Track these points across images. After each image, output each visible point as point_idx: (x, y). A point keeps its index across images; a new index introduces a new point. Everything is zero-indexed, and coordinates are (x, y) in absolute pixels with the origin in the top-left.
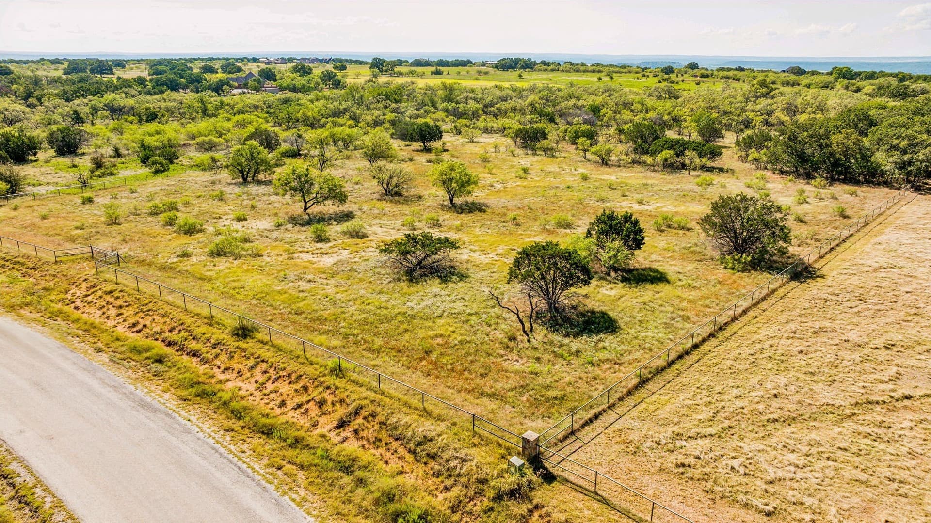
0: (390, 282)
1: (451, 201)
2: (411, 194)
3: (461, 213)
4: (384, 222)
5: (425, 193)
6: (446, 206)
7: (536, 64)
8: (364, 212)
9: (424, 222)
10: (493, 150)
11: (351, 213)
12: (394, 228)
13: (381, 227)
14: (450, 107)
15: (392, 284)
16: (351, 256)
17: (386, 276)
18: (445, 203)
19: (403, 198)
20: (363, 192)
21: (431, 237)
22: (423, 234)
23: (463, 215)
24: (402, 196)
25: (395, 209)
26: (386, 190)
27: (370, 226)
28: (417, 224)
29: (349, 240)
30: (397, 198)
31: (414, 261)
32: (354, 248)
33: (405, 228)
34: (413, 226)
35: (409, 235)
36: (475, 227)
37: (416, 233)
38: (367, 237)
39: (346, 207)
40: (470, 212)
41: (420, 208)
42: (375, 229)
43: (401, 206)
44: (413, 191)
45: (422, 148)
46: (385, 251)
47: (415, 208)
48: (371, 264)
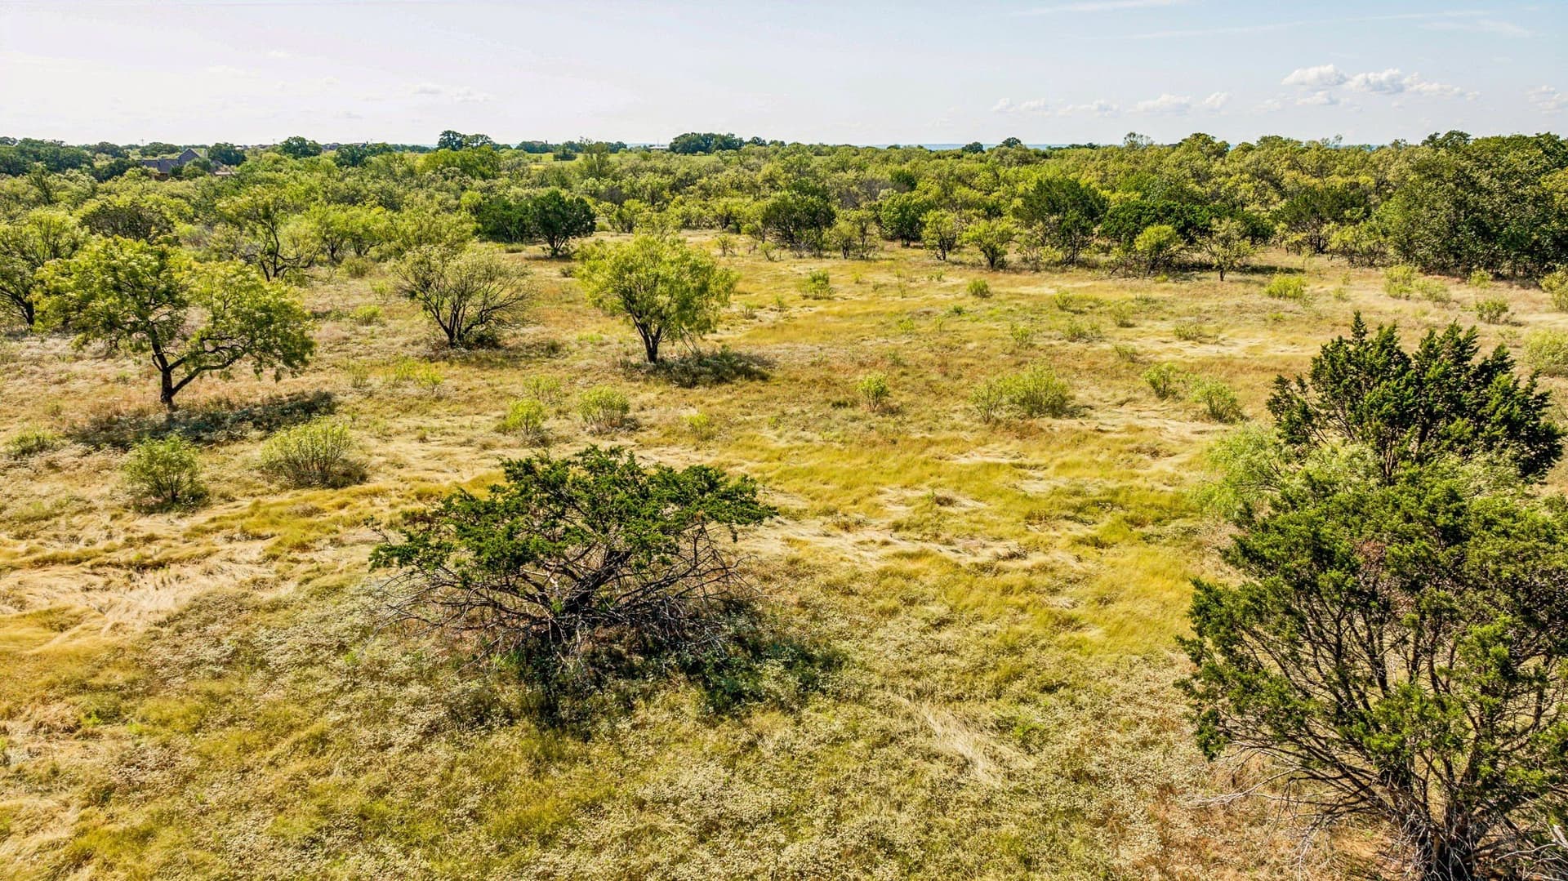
0: (432, 731)
1: (652, 353)
2: (528, 341)
3: (693, 385)
4: (436, 423)
5: (568, 336)
6: (638, 367)
7: (742, 142)
8: (371, 395)
9: (579, 417)
10: (720, 252)
11: (327, 397)
12: (469, 443)
13: (423, 439)
14: (602, 187)
15: (441, 750)
16: (267, 572)
17: (415, 689)
18: (634, 360)
19: (500, 352)
20: (381, 342)
21: (633, 469)
22: (592, 459)
23: (699, 390)
24: (498, 347)
25: (476, 382)
26: (450, 332)
27: (385, 436)
28: (551, 424)
29: (286, 497)
30: (482, 352)
31: (559, 588)
32: (293, 532)
33: (510, 439)
34: (538, 430)
35: (528, 467)
36: (756, 425)
37: (556, 454)
38: (363, 478)
39: (306, 383)
40: (720, 380)
41: (557, 374)
42: (405, 448)
43: (497, 372)
44: (530, 333)
45: (548, 253)
46: (405, 556)
47: (542, 373)
48: (345, 616)
